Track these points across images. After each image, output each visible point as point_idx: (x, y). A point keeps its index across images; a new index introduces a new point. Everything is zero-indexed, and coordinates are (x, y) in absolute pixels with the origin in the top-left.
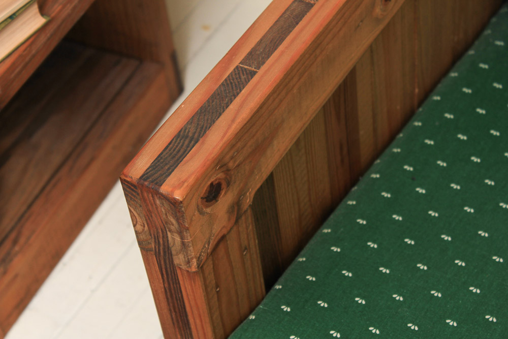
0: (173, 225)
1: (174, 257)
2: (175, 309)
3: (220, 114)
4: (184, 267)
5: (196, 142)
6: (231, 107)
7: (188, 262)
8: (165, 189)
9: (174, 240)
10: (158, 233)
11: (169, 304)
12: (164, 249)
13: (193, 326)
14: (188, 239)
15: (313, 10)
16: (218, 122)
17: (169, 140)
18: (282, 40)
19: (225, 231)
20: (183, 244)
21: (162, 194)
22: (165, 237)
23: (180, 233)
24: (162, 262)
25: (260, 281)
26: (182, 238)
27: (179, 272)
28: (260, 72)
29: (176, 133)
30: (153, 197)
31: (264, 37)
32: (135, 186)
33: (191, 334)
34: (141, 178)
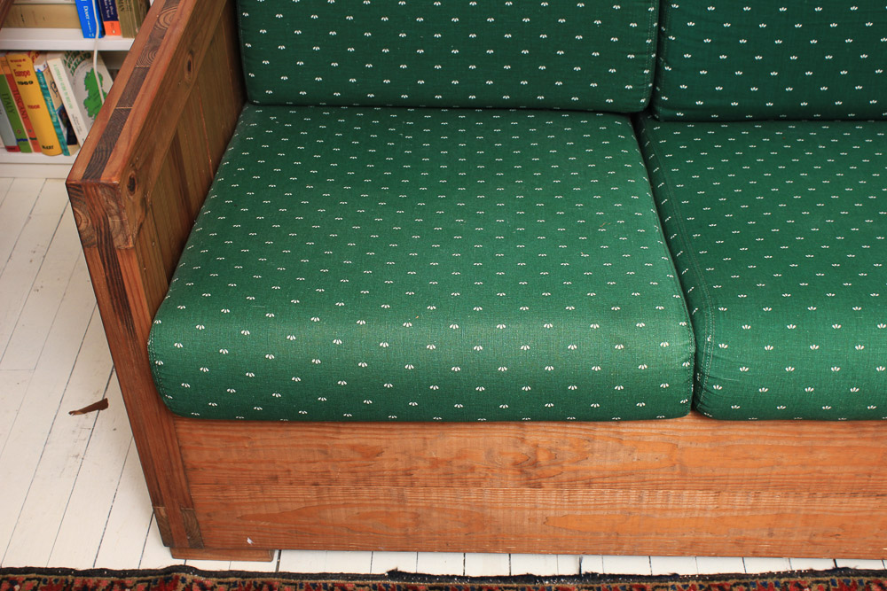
0: (113, 208)
1: (114, 241)
2: (115, 296)
3: (119, 134)
4: (123, 247)
5: (111, 151)
6: (124, 129)
7: (126, 240)
8: (104, 179)
9: (114, 222)
10: (100, 222)
11: (110, 293)
12: (105, 237)
13: (132, 306)
14: (125, 218)
15: (151, 70)
16: (120, 139)
17: (91, 155)
18: (136, 94)
19: (141, 221)
20: (122, 223)
21: (103, 184)
22: (107, 223)
23: (119, 214)
24: (104, 251)
25: (165, 281)
26: (121, 218)
27: (118, 254)
28: (134, 108)
29: (93, 151)
30: (95, 189)
31: (125, 90)
32: (80, 186)
33: (131, 314)
34: (83, 178)
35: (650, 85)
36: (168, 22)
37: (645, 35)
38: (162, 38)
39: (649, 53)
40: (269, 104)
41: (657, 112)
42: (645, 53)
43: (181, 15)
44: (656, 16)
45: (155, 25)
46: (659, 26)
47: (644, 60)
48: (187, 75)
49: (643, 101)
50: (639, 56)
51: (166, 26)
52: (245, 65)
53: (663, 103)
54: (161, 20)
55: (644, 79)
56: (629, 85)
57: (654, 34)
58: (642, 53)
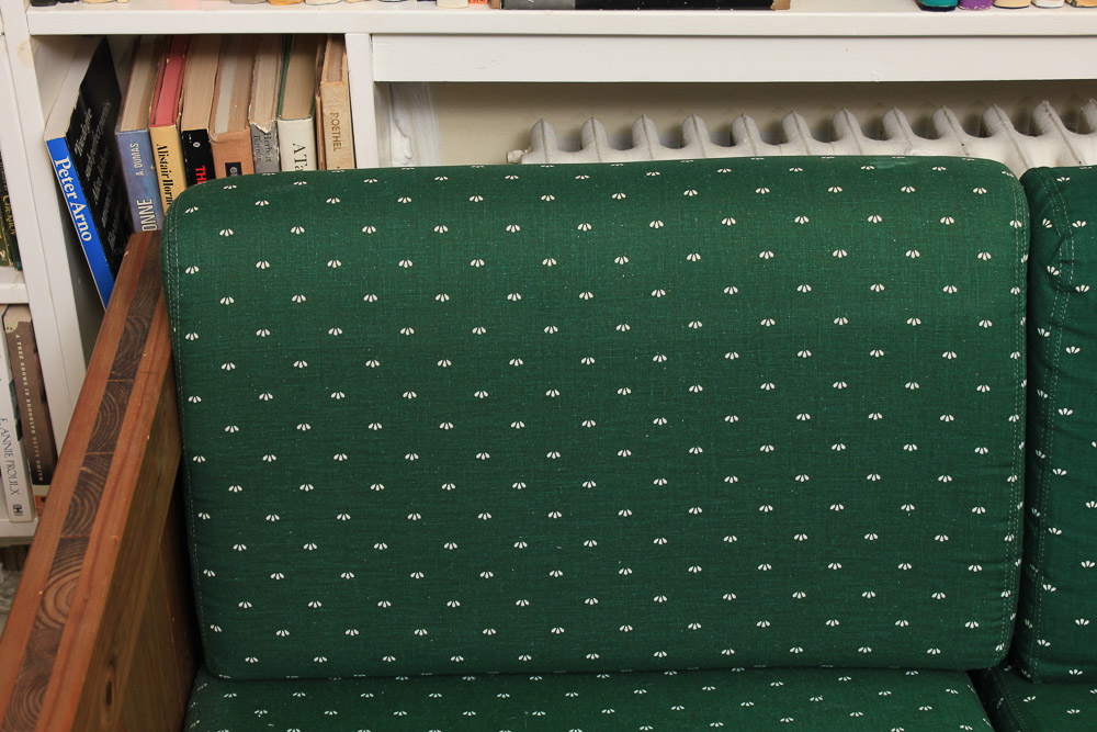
35: (1013, 617)
36: (64, 608)
37: (1002, 526)
38: (54, 650)
39: (1010, 560)
40: (252, 682)
41: (1026, 667)
42: (1002, 561)
43: (90, 588)
44: (1020, 492)
45: (38, 618)
46: (1027, 508)
47: (1001, 574)
48: (104, 715)
49: (999, 648)
50: (992, 567)
51: (61, 620)
52: (201, 610)
53: (1042, 653)
54: (49, 604)
55: (1001, 609)
56: (972, 620)
57: (1018, 523)
58: (997, 561)
